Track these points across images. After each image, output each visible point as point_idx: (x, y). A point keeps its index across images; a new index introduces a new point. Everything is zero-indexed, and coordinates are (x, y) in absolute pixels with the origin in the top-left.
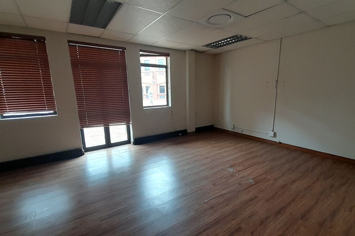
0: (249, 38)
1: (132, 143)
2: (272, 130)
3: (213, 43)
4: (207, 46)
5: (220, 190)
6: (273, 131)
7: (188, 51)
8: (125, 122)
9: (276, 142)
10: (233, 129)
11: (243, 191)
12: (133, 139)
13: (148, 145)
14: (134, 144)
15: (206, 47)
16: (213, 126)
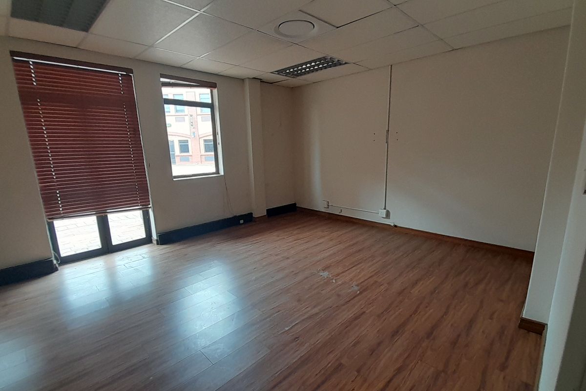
0: (344, 63)
1: (155, 242)
2: (384, 207)
3: (289, 68)
4: (279, 72)
5: (308, 309)
6: (385, 209)
7: (247, 80)
8: (138, 206)
9: (390, 225)
10: (327, 209)
11: (344, 305)
12: (157, 234)
13: (185, 244)
14: (158, 244)
15: (278, 74)
16: (295, 204)
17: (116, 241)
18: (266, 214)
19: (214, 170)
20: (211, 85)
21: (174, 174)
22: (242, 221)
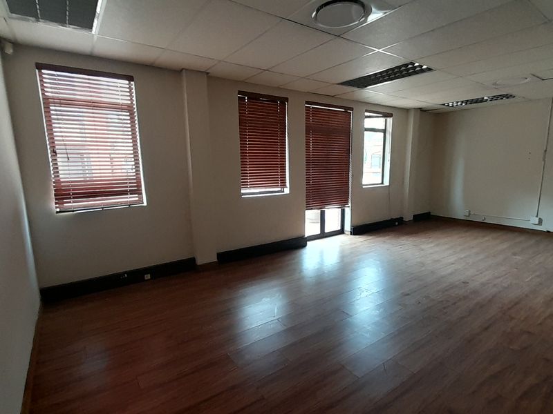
1: (348, 233)
2: (536, 215)
6: (537, 217)
8: (339, 205)
9: (542, 231)
10: (468, 217)
12: (351, 227)
14: (351, 235)
16: (430, 213)
17: (327, 230)
18: (412, 219)
19: (380, 182)
20: (386, 115)
21: (364, 183)
22: (397, 223)
